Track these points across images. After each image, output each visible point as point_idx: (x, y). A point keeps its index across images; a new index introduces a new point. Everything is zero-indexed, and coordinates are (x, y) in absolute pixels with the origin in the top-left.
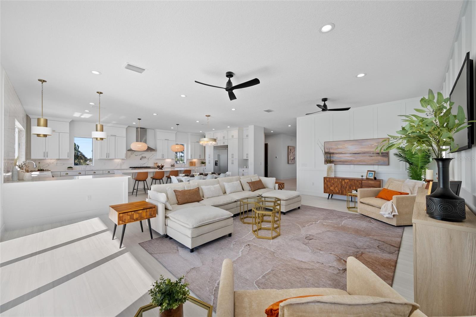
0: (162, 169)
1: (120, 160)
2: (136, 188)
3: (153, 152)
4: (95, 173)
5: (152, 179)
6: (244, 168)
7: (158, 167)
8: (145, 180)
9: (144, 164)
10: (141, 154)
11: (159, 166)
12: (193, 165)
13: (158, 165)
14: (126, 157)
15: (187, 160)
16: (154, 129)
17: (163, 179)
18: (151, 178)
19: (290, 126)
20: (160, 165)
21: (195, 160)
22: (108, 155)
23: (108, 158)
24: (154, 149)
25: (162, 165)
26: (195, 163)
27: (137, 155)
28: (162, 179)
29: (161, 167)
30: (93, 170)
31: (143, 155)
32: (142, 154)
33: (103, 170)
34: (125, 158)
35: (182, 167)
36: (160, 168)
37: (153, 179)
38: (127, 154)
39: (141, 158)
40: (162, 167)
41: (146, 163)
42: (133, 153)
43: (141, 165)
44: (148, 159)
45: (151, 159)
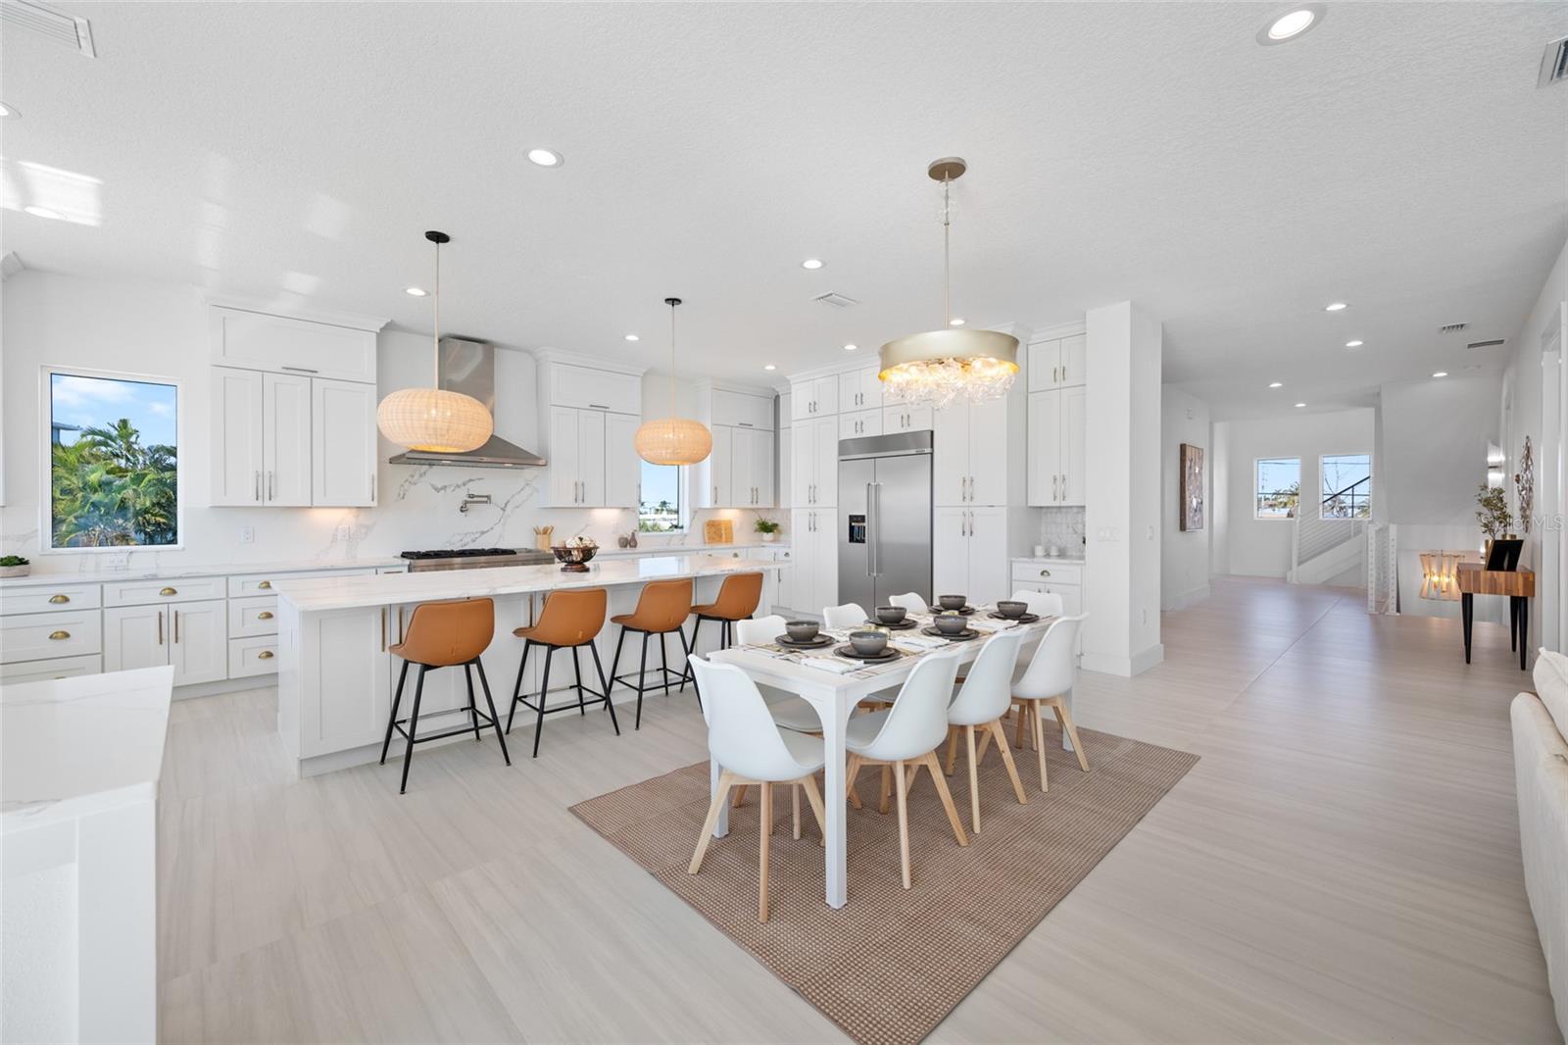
0: (587, 570)
1: (346, 511)
2: (405, 711)
3: (529, 473)
4: (174, 592)
5: (523, 641)
6: (1033, 554)
7: (563, 554)
8: (477, 660)
9: (483, 533)
10: (464, 484)
11: (569, 552)
12: (721, 537)
13: (556, 545)
14: (379, 502)
15: (696, 512)
16: (530, 353)
17: (597, 640)
18: (518, 632)
19: (1336, 307)
20: (571, 543)
21: (728, 515)
22: (265, 485)
23: (268, 503)
24: (535, 453)
25: (587, 542)
26: (729, 525)
27: (445, 487)
28: (591, 643)
29: (576, 556)
30: (154, 578)
31: (476, 489)
32: (471, 480)
33: (227, 576)
34: (375, 504)
35: (672, 548)
36: (571, 563)
37: (531, 639)
38: (381, 479)
39: (466, 502)
40: (588, 553)
41: (492, 529)
42: (421, 476)
43: (466, 540)
44: (503, 510)
45: (518, 507)
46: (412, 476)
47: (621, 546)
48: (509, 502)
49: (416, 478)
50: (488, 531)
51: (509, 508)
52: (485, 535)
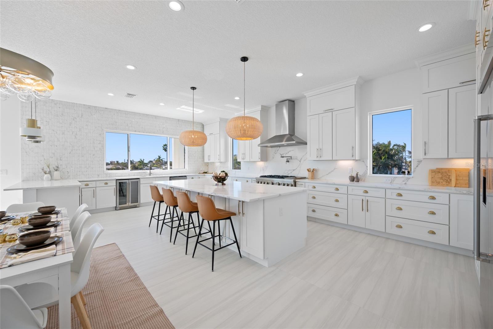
10: (288, 153)
32: (290, 151)
41: (296, 169)
42: (277, 151)
43: (289, 172)
44: (300, 161)
45: (305, 160)
46: (275, 151)
47: (351, 181)
48: (302, 159)
49: (276, 151)
50: (295, 169)
51: (302, 161)
52: (295, 171)
